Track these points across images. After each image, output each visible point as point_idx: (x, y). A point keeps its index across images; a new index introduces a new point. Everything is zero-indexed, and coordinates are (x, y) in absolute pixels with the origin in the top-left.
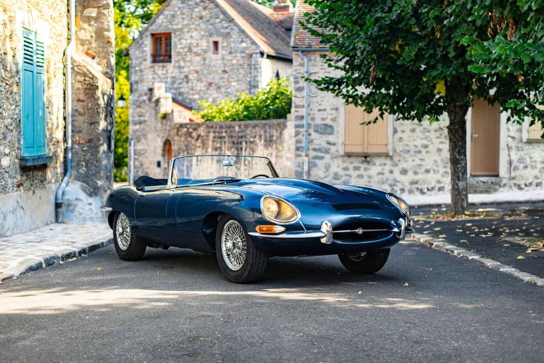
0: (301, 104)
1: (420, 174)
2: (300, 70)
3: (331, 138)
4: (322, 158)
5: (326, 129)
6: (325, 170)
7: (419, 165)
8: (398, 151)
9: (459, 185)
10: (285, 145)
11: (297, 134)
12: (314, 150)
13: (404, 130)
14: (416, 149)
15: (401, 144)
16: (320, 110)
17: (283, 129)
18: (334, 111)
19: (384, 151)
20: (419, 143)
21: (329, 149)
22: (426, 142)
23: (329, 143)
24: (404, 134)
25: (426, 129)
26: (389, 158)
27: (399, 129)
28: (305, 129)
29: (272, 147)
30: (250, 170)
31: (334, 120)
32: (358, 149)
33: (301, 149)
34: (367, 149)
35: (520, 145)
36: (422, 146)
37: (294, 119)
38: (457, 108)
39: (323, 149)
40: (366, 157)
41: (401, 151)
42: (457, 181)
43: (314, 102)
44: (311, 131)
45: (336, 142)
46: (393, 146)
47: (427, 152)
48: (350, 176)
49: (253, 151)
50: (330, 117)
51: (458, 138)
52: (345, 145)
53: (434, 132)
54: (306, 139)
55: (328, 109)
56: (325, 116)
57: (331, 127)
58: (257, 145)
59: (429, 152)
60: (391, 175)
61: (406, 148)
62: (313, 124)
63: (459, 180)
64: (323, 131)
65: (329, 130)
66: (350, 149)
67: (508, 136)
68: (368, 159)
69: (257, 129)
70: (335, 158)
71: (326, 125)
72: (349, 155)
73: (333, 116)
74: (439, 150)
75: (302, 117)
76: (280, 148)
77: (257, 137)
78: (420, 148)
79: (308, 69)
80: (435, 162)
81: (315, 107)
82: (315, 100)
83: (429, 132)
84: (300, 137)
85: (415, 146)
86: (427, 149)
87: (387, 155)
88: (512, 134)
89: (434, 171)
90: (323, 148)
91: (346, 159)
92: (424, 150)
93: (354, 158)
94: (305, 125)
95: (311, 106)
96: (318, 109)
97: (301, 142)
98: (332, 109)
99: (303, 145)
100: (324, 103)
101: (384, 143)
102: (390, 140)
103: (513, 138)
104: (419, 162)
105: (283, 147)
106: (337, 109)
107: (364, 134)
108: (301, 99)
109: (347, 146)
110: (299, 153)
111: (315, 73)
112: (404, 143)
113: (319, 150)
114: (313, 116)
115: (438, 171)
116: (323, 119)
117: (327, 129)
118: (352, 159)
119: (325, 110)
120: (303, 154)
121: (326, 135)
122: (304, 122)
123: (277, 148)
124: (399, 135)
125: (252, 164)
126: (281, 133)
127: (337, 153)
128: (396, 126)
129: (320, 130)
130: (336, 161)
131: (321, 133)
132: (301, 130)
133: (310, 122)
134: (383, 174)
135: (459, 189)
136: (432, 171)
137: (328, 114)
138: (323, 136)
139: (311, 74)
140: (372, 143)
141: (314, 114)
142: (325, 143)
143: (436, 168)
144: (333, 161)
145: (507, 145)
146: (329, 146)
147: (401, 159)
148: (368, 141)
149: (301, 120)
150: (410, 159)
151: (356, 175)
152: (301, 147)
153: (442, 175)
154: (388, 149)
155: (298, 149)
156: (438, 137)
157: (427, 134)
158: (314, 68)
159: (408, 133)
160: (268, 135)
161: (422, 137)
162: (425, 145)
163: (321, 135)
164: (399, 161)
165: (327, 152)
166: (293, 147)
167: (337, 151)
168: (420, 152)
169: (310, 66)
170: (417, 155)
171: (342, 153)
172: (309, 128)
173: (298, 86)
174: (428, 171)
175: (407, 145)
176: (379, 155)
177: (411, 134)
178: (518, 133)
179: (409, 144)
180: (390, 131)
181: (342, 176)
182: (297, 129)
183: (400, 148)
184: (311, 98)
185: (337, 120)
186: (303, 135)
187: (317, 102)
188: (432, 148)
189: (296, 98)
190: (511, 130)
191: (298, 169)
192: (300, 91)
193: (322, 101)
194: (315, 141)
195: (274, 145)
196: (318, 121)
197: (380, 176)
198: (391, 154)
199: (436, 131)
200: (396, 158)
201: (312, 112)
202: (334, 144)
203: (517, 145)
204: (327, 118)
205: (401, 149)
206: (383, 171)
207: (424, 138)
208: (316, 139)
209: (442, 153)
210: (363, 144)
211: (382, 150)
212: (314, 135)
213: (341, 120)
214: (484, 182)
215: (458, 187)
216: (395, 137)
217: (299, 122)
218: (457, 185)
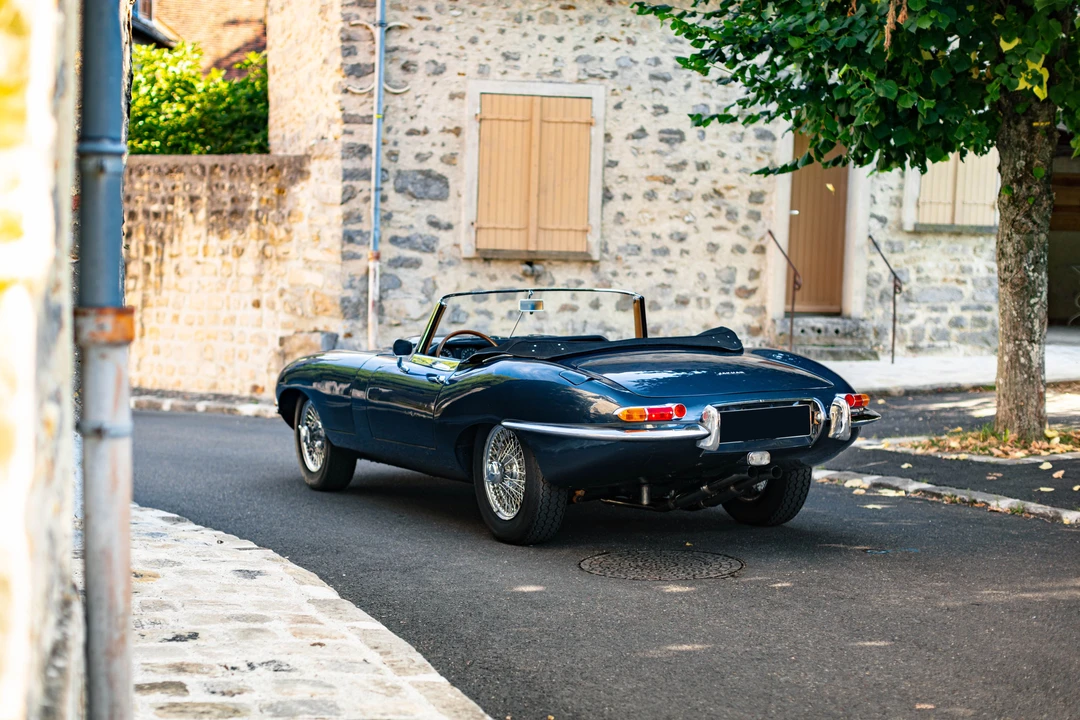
0: (362, 112)
1: (664, 309)
2: (358, 17)
3: (441, 211)
4: (415, 264)
5: (427, 186)
6: (422, 297)
7: (663, 286)
8: (612, 248)
9: (1032, 354)
10: (300, 227)
11: (348, 196)
12: (394, 240)
13: (629, 193)
14: (657, 245)
15: (619, 229)
16: (411, 133)
17: (293, 182)
18: (452, 136)
19: (580, 248)
20: (665, 227)
21: (435, 240)
22: (682, 228)
23: (435, 224)
24: (628, 202)
25: (683, 191)
26: (589, 265)
27: (617, 191)
28: (373, 184)
29: (242, 231)
30: (151, 292)
31: (450, 160)
32: (512, 242)
33: (358, 238)
34: (537, 242)
35: (896, 239)
36: (671, 236)
37: (339, 154)
38: (1038, 136)
39: (419, 240)
40: (530, 263)
41: (620, 249)
42: (1026, 343)
43: (396, 109)
44: (389, 188)
45: (453, 221)
46: (602, 236)
47: (684, 252)
48: (488, 314)
49: (160, 238)
50: (439, 152)
51: (1039, 222)
52: (478, 229)
53: (701, 202)
54: (376, 209)
55: (435, 129)
56: (425, 150)
57: (441, 179)
58: (178, 222)
59: (687, 252)
60: (595, 313)
61: (634, 241)
62: (392, 169)
63: (1031, 342)
64: (419, 189)
65: (434, 189)
66: (489, 242)
67: (873, 216)
68: (537, 267)
69: (179, 179)
70: (450, 263)
71: (427, 174)
72: (487, 257)
73: (447, 151)
74: (713, 247)
75: (364, 150)
76: (279, 233)
77: (179, 202)
78: (666, 242)
79: (383, 15)
80: (702, 277)
81: (401, 125)
82: (398, 102)
83: (689, 200)
84: (354, 204)
85: (654, 235)
86: (684, 246)
87: (585, 260)
88: (880, 212)
89: (699, 299)
90: (421, 236)
91: (478, 266)
92: (675, 248)
93: (500, 264)
94: (373, 173)
95: (389, 121)
96: (407, 128)
97: (359, 219)
98: (444, 130)
99: (364, 227)
100: (422, 112)
101: (580, 228)
102: (595, 220)
103: (883, 220)
104: (662, 278)
105: (288, 231)
106: (457, 131)
107: (528, 201)
108: (363, 99)
109: (482, 233)
110: (351, 248)
111: (401, 28)
112: (627, 226)
113: (408, 242)
114: (394, 149)
115: (708, 301)
116: (419, 157)
117: (429, 185)
118: (494, 268)
119: (426, 132)
120: (367, 251)
121: (428, 202)
122: (370, 163)
123: (261, 234)
124: (617, 205)
125: (161, 275)
126: (281, 191)
127: (455, 251)
128: (609, 183)
129: (410, 188)
130: (451, 271)
131: (413, 196)
132: (360, 184)
133: (386, 163)
134: (574, 309)
135: (1030, 367)
136: (693, 302)
137: (434, 145)
138: (420, 203)
139: (389, 29)
140: (550, 226)
141: (395, 144)
142: (424, 221)
143: (703, 294)
144: (445, 273)
145: (870, 237)
146: (434, 232)
147: (619, 270)
148: (538, 220)
149: (361, 158)
150: (641, 270)
151: (504, 313)
152: (359, 233)
153: (717, 313)
154: (588, 243)
155: (349, 238)
156: (711, 215)
157: (685, 204)
158: (398, 13)
159: (638, 201)
160: (225, 196)
161: (673, 213)
162: (678, 233)
163: (414, 202)
164: (615, 274)
165: (429, 247)
166: (333, 233)
167: (457, 245)
168: (665, 252)
169: (387, 8)
170: (659, 258)
171: (468, 250)
172: (384, 181)
173: (352, 61)
174: (683, 302)
175: (635, 234)
176: (565, 258)
177: (647, 205)
178: (893, 209)
179: (639, 229)
180: (596, 195)
181: (468, 316)
182: (347, 183)
183: (617, 239)
184: (391, 97)
185: (458, 159)
186: (367, 199)
187: (406, 110)
188: (697, 243)
189: (348, 95)
190: (877, 200)
191: (350, 293)
192: (358, 77)
193: (419, 107)
194: (396, 217)
195: (254, 225)
196: (407, 162)
197: (567, 315)
198: (596, 256)
199: (705, 198)
200: (607, 268)
201: (391, 137)
202: (449, 227)
203: (891, 238)
204: (431, 154)
205: (621, 242)
206: (574, 303)
207: (677, 217)
208: (400, 212)
209: (717, 257)
210: (527, 228)
211: (572, 244)
212: (396, 201)
213: (469, 161)
214: (819, 331)
215: (1030, 360)
216: (605, 209)
217: (353, 164)
218: (1027, 354)
